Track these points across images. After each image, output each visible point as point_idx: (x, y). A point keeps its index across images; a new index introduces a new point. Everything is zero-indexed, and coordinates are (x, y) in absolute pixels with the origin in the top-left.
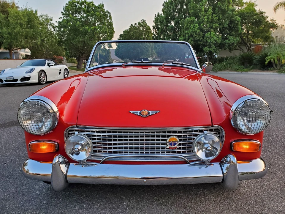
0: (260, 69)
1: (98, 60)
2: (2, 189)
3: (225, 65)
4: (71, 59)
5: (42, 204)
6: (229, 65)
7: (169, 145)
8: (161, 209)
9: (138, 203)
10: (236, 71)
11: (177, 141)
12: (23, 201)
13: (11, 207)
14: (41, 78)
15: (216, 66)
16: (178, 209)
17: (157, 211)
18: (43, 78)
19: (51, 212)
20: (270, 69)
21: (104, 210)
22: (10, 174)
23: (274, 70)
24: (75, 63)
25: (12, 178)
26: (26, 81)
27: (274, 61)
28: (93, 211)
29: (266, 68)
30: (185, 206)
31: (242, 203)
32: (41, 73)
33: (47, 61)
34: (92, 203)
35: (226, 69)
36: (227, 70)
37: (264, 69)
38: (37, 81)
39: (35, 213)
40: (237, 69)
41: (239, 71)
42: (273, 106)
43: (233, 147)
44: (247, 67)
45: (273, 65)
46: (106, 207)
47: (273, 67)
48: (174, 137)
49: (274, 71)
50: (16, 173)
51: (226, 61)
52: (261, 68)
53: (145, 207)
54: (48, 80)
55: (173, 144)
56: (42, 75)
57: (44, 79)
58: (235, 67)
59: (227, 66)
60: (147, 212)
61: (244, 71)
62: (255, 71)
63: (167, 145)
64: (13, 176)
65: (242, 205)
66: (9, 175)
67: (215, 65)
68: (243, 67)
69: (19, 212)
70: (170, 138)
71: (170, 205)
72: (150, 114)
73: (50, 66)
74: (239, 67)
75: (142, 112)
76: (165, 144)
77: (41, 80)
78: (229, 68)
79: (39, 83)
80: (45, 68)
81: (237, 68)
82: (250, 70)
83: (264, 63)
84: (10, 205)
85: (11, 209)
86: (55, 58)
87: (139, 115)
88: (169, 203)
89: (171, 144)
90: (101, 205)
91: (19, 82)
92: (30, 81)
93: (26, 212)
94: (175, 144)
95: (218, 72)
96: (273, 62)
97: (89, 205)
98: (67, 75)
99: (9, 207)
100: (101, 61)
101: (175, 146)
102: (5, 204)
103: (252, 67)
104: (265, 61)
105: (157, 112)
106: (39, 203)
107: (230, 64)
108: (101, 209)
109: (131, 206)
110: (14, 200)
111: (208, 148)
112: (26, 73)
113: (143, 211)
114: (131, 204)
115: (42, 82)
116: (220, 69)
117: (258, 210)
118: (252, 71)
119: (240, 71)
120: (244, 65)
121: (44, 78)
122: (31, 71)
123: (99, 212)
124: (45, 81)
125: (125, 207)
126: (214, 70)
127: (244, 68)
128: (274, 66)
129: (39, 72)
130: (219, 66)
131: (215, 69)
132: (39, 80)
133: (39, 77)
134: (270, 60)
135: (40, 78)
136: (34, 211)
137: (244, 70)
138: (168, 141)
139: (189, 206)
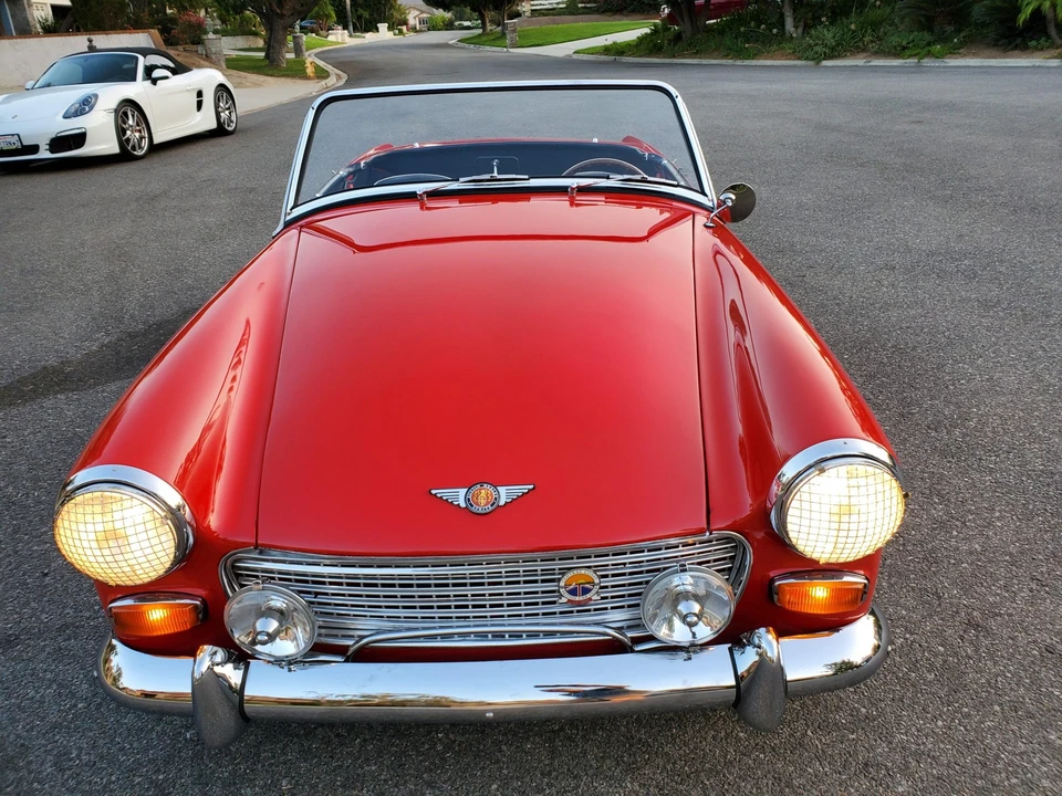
0: (995, 45)
1: (346, 17)
2: (49, 687)
3: (854, 32)
4: (238, 17)
5: (180, 742)
6: (869, 31)
7: (567, 595)
8: (553, 753)
9: (483, 732)
10: (897, 55)
11: (593, 583)
12: (120, 734)
13: (85, 758)
14: (129, 132)
15: (818, 38)
16: (604, 752)
17: (540, 761)
18: (137, 135)
19: (213, 772)
20: (1034, 43)
21: (375, 764)
22: (69, 620)
23: (1048, 48)
24: (256, 34)
25: (75, 639)
26: (71, 149)
27: (1055, 11)
28: (341, 766)
29: (1019, 41)
30: (627, 739)
31: (810, 724)
32: (125, 114)
33: (141, 58)
34: (338, 735)
35: (858, 47)
36: (863, 51)
37: (1010, 43)
38: (113, 148)
39: (161, 777)
40: (904, 48)
41: (910, 57)
42: (1001, 261)
43: (775, 596)
44: (943, 39)
45: (1045, 27)
46: (380, 753)
47: (1048, 37)
48: (583, 571)
49: (1048, 53)
50: (88, 614)
51: (861, 12)
52: (997, 40)
53: (504, 748)
54: (157, 140)
55: (579, 591)
56: (131, 122)
57: (142, 138)
58: (895, 40)
59: (864, 36)
60: (507, 768)
61: (929, 54)
62: (975, 55)
63: (561, 596)
64: (77, 627)
65: (809, 733)
66: (66, 626)
67: (813, 32)
68: (927, 36)
69: (111, 775)
70: (570, 574)
71: (584, 737)
72: (502, 503)
73: (154, 81)
74: (911, 38)
75: (473, 495)
76: (554, 592)
77: (128, 140)
78: (872, 41)
79: (125, 156)
80: (137, 90)
81: (904, 43)
82: (954, 51)
83: (1014, 18)
84: (80, 749)
85: (86, 765)
86: (173, 20)
87: (463, 505)
88: (578, 730)
89: (573, 592)
90: (365, 740)
91: (44, 154)
92: (88, 150)
93: (134, 776)
94: (586, 591)
95: (825, 63)
96: (1050, 15)
97: (329, 742)
98: (227, 112)
99: (78, 756)
100: (359, 17)
101: (588, 596)
102: (65, 747)
103: (962, 34)
104: (1018, 10)
105: (526, 488)
106: (172, 740)
107: (875, 25)
108: (367, 759)
109: (459, 745)
110: (91, 731)
111: (688, 619)
112: (65, 117)
113: (498, 761)
114: (459, 738)
115: (134, 148)
116: (833, 49)
117: (856, 751)
118: (964, 56)
119: (915, 55)
120: (930, 29)
121: (140, 131)
122: (86, 105)
123: (360, 771)
124: (145, 144)
125: (440, 748)
126: (810, 53)
127: (929, 44)
128: (1053, 32)
129: (116, 111)
130: (831, 35)
131: (816, 48)
132: (123, 143)
133: (121, 131)
134: (1039, 7)
135: (124, 134)
136: (159, 770)
137: (929, 51)
138: (562, 584)
139: (640, 739)
